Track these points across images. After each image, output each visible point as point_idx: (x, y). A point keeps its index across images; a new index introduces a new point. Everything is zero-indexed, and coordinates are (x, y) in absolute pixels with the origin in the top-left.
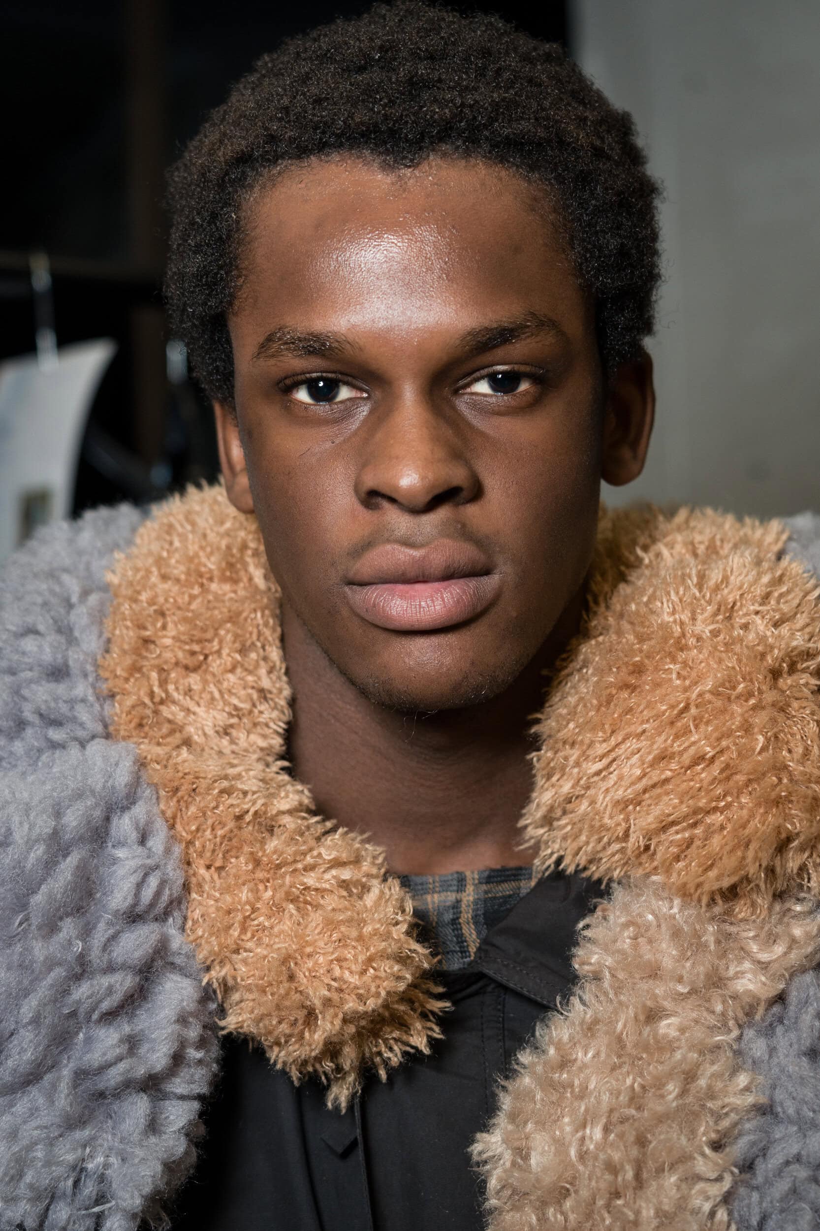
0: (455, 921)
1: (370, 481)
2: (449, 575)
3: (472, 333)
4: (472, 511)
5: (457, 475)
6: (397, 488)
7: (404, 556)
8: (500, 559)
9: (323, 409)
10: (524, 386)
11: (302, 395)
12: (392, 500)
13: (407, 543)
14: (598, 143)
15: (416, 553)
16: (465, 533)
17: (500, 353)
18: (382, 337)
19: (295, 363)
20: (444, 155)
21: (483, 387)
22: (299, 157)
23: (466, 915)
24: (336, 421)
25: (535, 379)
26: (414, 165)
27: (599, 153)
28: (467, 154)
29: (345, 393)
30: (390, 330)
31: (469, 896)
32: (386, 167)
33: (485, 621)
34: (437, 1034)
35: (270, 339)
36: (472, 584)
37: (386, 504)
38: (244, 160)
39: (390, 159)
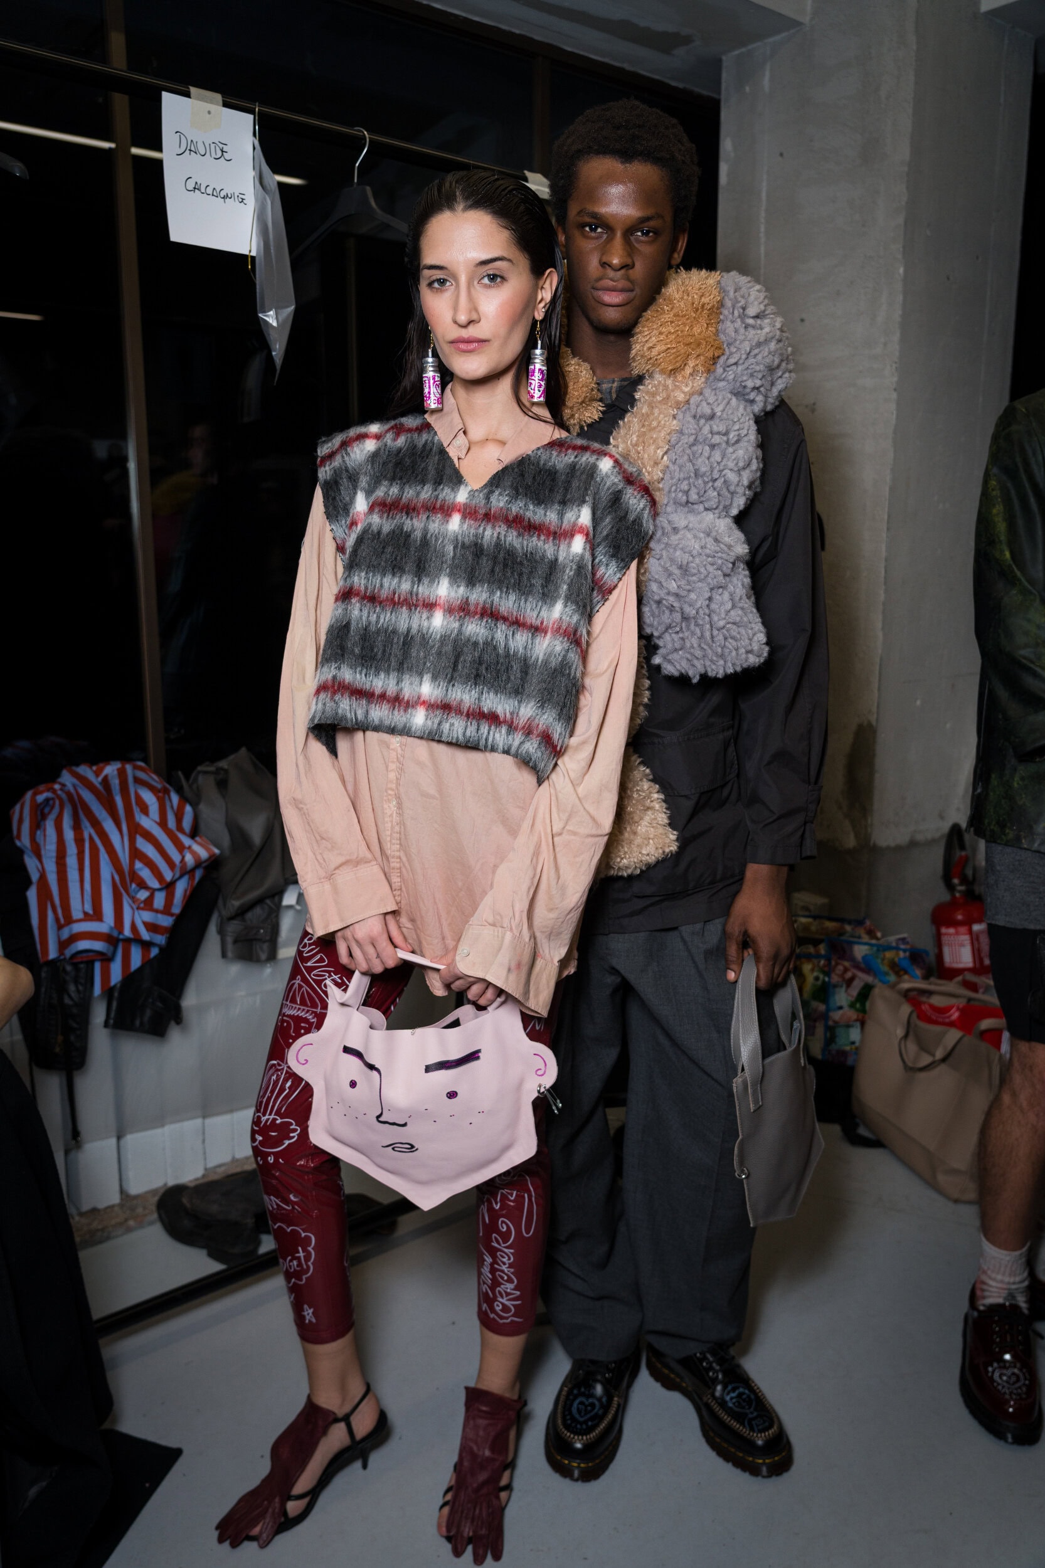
0: (610, 392)
1: (604, 259)
2: (622, 290)
3: (639, 218)
4: (631, 271)
5: (629, 261)
6: (612, 263)
7: (611, 283)
8: (636, 287)
9: (593, 234)
10: (651, 234)
11: (587, 229)
12: (609, 266)
13: (612, 280)
14: (683, 158)
15: (614, 284)
16: (628, 279)
17: (646, 224)
18: (614, 216)
19: (588, 220)
20: (639, 161)
21: (639, 234)
22: (597, 154)
23: (614, 390)
24: (597, 238)
25: (655, 233)
26: (630, 163)
27: (684, 162)
28: (645, 161)
29: (599, 230)
30: (617, 214)
31: (615, 385)
32: (622, 163)
33: (629, 305)
34: (601, 416)
35: (581, 211)
36: (628, 294)
37: (607, 267)
38: (579, 151)
39: (624, 160)
